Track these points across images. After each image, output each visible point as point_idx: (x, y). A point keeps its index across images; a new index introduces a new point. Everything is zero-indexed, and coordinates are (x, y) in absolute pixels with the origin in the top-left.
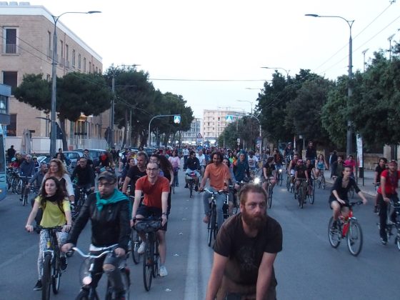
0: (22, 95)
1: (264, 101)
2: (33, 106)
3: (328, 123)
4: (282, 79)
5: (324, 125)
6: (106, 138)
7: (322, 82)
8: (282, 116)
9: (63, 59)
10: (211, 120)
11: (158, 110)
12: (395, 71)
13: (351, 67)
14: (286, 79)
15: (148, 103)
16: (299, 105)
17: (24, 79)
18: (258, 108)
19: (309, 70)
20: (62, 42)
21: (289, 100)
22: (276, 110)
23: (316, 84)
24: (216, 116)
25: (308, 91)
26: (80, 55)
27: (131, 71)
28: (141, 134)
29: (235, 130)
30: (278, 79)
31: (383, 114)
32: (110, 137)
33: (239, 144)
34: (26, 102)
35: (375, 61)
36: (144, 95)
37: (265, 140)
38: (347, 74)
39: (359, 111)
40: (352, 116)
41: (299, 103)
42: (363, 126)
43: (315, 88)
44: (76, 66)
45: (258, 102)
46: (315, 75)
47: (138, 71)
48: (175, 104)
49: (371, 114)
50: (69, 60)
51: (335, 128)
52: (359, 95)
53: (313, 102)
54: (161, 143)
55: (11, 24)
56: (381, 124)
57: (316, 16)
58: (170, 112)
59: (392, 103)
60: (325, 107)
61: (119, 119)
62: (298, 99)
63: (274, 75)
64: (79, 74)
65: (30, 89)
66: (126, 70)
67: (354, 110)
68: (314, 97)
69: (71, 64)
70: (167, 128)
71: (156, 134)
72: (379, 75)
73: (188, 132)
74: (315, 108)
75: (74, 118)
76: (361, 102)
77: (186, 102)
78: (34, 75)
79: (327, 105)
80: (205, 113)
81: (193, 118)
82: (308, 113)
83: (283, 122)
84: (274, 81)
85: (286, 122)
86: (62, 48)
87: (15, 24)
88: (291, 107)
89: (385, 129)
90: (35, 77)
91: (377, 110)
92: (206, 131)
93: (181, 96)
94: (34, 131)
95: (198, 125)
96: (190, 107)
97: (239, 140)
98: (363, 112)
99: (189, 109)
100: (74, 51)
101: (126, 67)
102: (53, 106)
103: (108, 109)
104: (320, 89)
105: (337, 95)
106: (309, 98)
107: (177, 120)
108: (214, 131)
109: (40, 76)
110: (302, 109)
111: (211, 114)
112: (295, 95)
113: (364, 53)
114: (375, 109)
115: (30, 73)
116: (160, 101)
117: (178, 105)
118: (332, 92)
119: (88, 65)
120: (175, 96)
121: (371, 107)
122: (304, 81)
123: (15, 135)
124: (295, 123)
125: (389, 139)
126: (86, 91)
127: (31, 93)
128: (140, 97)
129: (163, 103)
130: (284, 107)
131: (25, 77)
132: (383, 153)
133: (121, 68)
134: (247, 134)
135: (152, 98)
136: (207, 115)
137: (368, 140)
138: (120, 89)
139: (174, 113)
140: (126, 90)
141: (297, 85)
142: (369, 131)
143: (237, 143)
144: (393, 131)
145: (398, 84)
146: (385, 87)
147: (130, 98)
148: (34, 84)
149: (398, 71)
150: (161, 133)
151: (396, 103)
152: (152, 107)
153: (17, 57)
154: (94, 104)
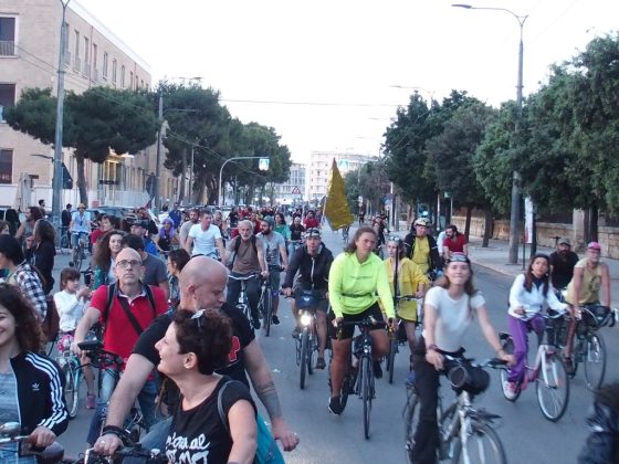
0: (17, 120)
1: (395, 138)
2: (36, 138)
3: (485, 174)
4: (423, 105)
5: (479, 177)
6: (148, 190)
7: (481, 110)
8: (420, 160)
9: (88, 67)
10: (322, 167)
11: (236, 149)
12: (576, 93)
13: (520, 87)
14: (429, 107)
15: (219, 137)
16: (444, 145)
17: (23, 96)
18: (385, 148)
19: (465, 92)
20: (87, 39)
21: (430, 137)
22: (412, 153)
23: (471, 113)
25: (460, 123)
26: (115, 61)
27: (194, 88)
28: (209, 186)
29: (356, 183)
30: (417, 106)
31: (559, 162)
33: (360, 205)
34: (23, 131)
35: (552, 80)
36: (212, 124)
37: (398, 199)
39: (525, 155)
40: (515, 162)
41: (445, 142)
42: (532, 179)
43: (470, 121)
44: (110, 77)
45: (385, 139)
46: (474, 100)
47: (204, 88)
48: (263, 142)
49: (544, 162)
50: (98, 67)
51: (493, 184)
52: (526, 131)
53: (465, 142)
54: (241, 201)
55: (7, 10)
56: (558, 177)
57: (468, 7)
58: (253, 153)
59: (571, 144)
60: (480, 150)
61: (175, 162)
62: (444, 136)
63: (412, 98)
64: (108, 89)
65: (31, 111)
66: (187, 86)
67: (518, 154)
68: (467, 133)
69: (100, 73)
70: (248, 178)
71: (234, 187)
72: (554, 101)
73: (285, 184)
74: (468, 150)
75: (100, 158)
76: (529, 143)
77: (280, 137)
78: (38, 89)
79: (482, 147)
80: (313, 156)
81: (290, 164)
82: (458, 158)
83: (421, 172)
84: (411, 107)
85: (426, 172)
86: (87, 49)
87: (14, 10)
88: (434, 147)
89: (565, 183)
90: (40, 93)
91: (553, 155)
92: (314, 183)
93: (272, 129)
94: (37, 177)
95: (301, 173)
96: (285, 147)
97: (361, 199)
98: (532, 157)
99: (284, 149)
100: (106, 54)
101: (187, 82)
103: (151, 144)
104: (477, 121)
105: (499, 131)
106: (460, 136)
107: (264, 165)
109: (47, 92)
110: (450, 152)
111: (323, 158)
112: (440, 129)
114: (550, 153)
115: (33, 86)
116: (239, 134)
117: (267, 142)
118: (491, 125)
119: (127, 76)
120: (264, 128)
121: (543, 149)
122: (456, 108)
123: (10, 182)
124: (437, 173)
125: (572, 201)
126: (117, 116)
127: (31, 117)
128: (207, 127)
129: (244, 138)
130: (423, 148)
131: (25, 91)
132: (571, 223)
133: (178, 83)
134: (371, 190)
135: (226, 131)
136: (316, 159)
137: (540, 201)
138: (176, 114)
139: (260, 154)
140: (185, 116)
141: (444, 114)
142: (541, 187)
143: (358, 203)
144: (578, 189)
145: (580, 113)
146: (562, 119)
147: (191, 129)
148: (36, 103)
149: (581, 94)
150: (242, 184)
151: (578, 144)
152: (225, 144)
153: (15, 62)
154: (129, 137)
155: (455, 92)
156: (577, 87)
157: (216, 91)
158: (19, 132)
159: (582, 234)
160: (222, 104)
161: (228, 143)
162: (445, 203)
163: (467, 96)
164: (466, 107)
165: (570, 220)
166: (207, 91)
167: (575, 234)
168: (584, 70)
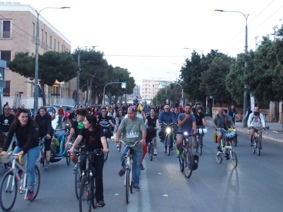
0: (14, 67)
1: (185, 72)
2: (22, 75)
3: (230, 87)
4: (198, 57)
5: (228, 88)
6: (73, 98)
7: (226, 58)
8: (198, 82)
9: (43, 43)
10: (148, 86)
11: (111, 79)
13: (246, 47)
14: (201, 57)
15: (104, 73)
16: (210, 75)
17: (16, 56)
18: (181, 77)
19: (217, 50)
20: (42, 30)
21: (203, 71)
22: (194, 78)
23: (222, 60)
24: (151, 84)
25: (216, 65)
26: (55, 40)
27: (91, 51)
28: (98, 96)
29: (165, 93)
30: (195, 57)
31: (269, 80)
32: (76, 97)
34: (17, 72)
35: (263, 43)
36: (100, 68)
37: (186, 100)
38: (244, 52)
39: (252, 77)
40: (247, 81)
41: (210, 73)
42: (255, 88)
43: (221, 63)
44: (53, 47)
45: (181, 73)
46: (221, 54)
47: (96, 51)
48: (123, 75)
49: (261, 80)
50: (47, 43)
51: (235, 91)
52: (252, 66)
53: (219, 73)
56: (267, 87)
57: (222, 11)
58: (119, 80)
59: (275, 71)
60: (228, 76)
61: (83, 85)
62: (209, 70)
63: (193, 54)
64: (54, 52)
65: (20, 63)
66: (88, 51)
67: (248, 77)
68: (220, 69)
69: (49, 46)
70: (116, 91)
71: (109, 96)
72: (267, 51)
73: (132, 95)
74: (221, 76)
75: (51, 84)
76: (253, 72)
77: (130, 73)
78: (22, 53)
79: (229, 75)
80: (143, 82)
81: (135, 85)
82: (216, 80)
83: (199, 87)
84: (193, 58)
85: (201, 87)
86: (43, 34)
87: (10, 18)
88: (205, 76)
89: (270, 90)
90: (24, 55)
91: (265, 77)
92: (144, 94)
93: (126, 70)
94: (22, 93)
95: (138, 90)
97: (167, 101)
98: (255, 78)
99: (132, 78)
100: (51, 37)
101: (88, 48)
102: (36, 74)
103: (75, 77)
104: (225, 63)
105: (237, 67)
106: (217, 70)
107: (124, 86)
108: (150, 95)
109: (27, 54)
110: (212, 78)
111: (148, 83)
112: (207, 68)
113: (256, 38)
114: (263, 76)
115: (20, 51)
116: (112, 72)
117: (124, 75)
118: (233, 65)
119: (61, 47)
120: (123, 69)
121: (260, 74)
122: (213, 58)
123: (9, 96)
124: (207, 87)
125: (273, 98)
126: (59, 64)
127: (21, 65)
128: (98, 69)
129: (114, 74)
130: (200, 76)
131: (17, 54)
132: (269, 109)
133: (84, 49)
134: (173, 96)
135: (106, 70)
136: (145, 83)
137: (258, 99)
138: (84, 63)
139: (122, 81)
140: (88, 64)
141: (208, 61)
142: (259, 92)
144: (276, 92)
145: (280, 57)
146: (270, 60)
147: (91, 70)
148: (22, 59)
149: (279, 48)
150: (112, 95)
151: (278, 71)
152: (106, 77)
153: (11, 41)
154: (65, 74)
155: (212, 50)
156: (278, 45)
157: (101, 52)
158: (15, 73)
159: (274, 114)
160: (104, 58)
161: (107, 76)
162: (210, 101)
163: (218, 52)
164: (218, 57)
165: (268, 107)
166: (98, 52)
167: (271, 114)
168: (281, 37)
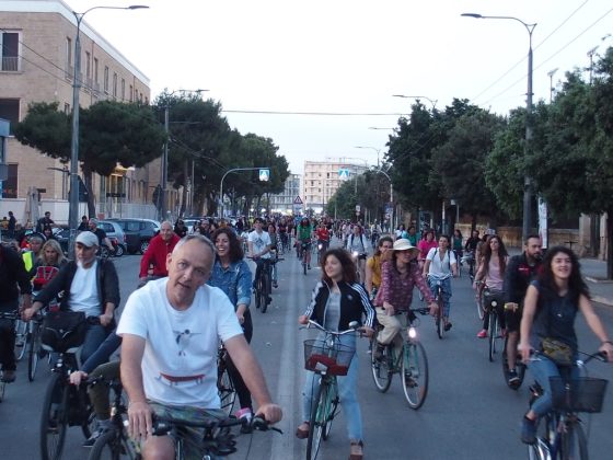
0: (25, 134)
1: (397, 147)
2: (43, 152)
3: (495, 181)
4: (425, 113)
5: (489, 184)
6: (155, 202)
7: (487, 118)
8: (424, 169)
9: (90, 81)
10: (316, 177)
11: (236, 161)
12: (598, 99)
13: (530, 94)
14: (431, 116)
15: (220, 149)
16: (451, 154)
17: (31, 110)
18: (388, 158)
19: (467, 101)
20: (88, 54)
21: (435, 145)
22: (415, 161)
23: (477, 121)
24: (324, 171)
25: (465, 132)
26: (115, 75)
27: (194, 100)
28: (208, 197)
29: (353, 192)
30: (419, 113)
31: (578, 167)
32: (161, 201)
33: (358, 214)
34: (32, 146)
35: (567, 86)
36: (213, 136)
37: (399, 207)
38: (525, 106)
39: (541, 162)
40: (532, 169)
41: (451, 150)
42: (549, 185)
43: (476, 128)
44: (110, 91)
45: (388, 148)
47: (205, 100)
48: (261, 152)
49: (561, 167)
50: (99, 82)
51: (504, 191)
52: (542, 137)
53: (472, 149)
54: (238, 212)
55: (11, 26)
56: (576, 182)
57: (477, 16)
58: (252, 164)
59: (592, 149)
60: (490, 158)
61: (175, 173)
62: (449, 144)
63: (414, 107)
64: (114, 103)
65: (38, 125)
66: (187, 99)
67: (534, 160)
68: (473, 141)
69: (102, 88)
70: (247, 188)
71: (231, 198)
72: (574, 107)
73: (281, 194)
74: (475, 157)
75: (106, 171)
76: (545, 149)
77: (278, 148)
78: (44, 104)
79: (492, 154)
80: (306, 166)
81: (288, 174)
82: (464, 166)
83: (426, 181)
84: (413, 116)
85: (431, 180)
86: (88, 63)
87: (17, 27)
88: (441, 154)
89: (582, 189)
90: (47, 108)
91: (570, 160)
92: (308, 193)
93: (270, 140)
94: (44, 191)
95: (296, 184)
96: (283, 157)
97: (358, 208)
98: (549, 163)
99: (282, 159)
100: (107, 68)
101: (187, 94)
102: (74, 151)
103: (157, 157)
104: (484, 129)
105: (510, 138)
106: (466, 143)
107: (264, 176)
108: (321, 194)
109: (54, 106)
110: (456, 160)
111: (316, 169)
112: (444, 138)
113: (551, 74)
114: (567, 158)
116: (238, 146)
117: (265, 152)
118: (501, 133)
119: (127, 90)
120: (262, 139)
121: (560, 155)
122: (458, 116)
123: (15, 196)
124: (444, 181)
125: (588, 206)
126: (124, 129)
128: (208, 139)
129: (243, 150)
130: (429, 156)
131: (32, 106)
132: (578, 228)
133: (178, 95)
134: (370, 199)
135: (226, 142)
136: (309, 169)
137: (555, 207)
138: (177, 127)
139: (259, 164)
140: (186, 129)
141: (448, 123)
142: (557, 193)
143: (355, 212)
144: (594, 193)
145: (603, 119)
146: (582, 125)
147: (192, 141)
148: (45, 118)
149: (602, 100)
150: (239, 196)
151: (599, 150)
152: (225, 155)
153: (18, 77)
154: (136, 150)
155: (456, 100)
156: (599, 93)
157: (216, 103)
158: (28, 147)
159: (589, 239)
160: (222, 115)
161: (227, 154)
162: (451, 210)
163: (469, 104)
164: (469, 115)
165: (576, 225)
166: (208, 103)
167: (581, 239)
168: (605, 76)
